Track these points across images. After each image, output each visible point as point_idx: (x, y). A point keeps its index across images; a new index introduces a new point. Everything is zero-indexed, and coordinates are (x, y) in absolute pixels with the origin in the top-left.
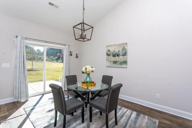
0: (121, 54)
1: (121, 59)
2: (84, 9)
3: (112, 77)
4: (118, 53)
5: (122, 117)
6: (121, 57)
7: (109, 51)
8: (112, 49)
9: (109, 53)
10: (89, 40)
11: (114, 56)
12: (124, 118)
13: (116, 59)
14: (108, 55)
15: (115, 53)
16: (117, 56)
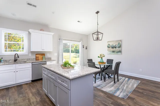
0: (117, 47)
1: (117, 49)
2: (98, 24)
3: (113, 60)
4: (115, 46)
5: (120, 79)
6: (117, 48)
7: (109, 45)
8: (111, 44)
9: (109, 46)
10: (101, 40)
11: (113, 48)
12: (122, 80)
13: (114, 49)
14: (108, 47)
15: (113, 46)
16: (114, 48)
